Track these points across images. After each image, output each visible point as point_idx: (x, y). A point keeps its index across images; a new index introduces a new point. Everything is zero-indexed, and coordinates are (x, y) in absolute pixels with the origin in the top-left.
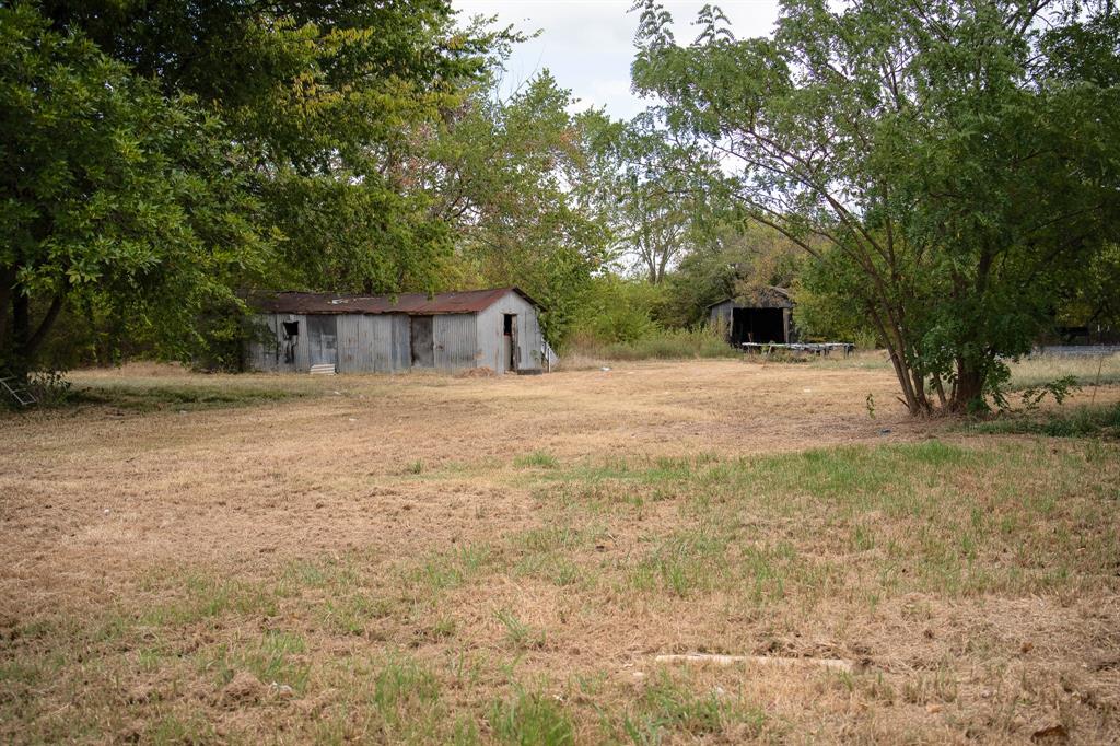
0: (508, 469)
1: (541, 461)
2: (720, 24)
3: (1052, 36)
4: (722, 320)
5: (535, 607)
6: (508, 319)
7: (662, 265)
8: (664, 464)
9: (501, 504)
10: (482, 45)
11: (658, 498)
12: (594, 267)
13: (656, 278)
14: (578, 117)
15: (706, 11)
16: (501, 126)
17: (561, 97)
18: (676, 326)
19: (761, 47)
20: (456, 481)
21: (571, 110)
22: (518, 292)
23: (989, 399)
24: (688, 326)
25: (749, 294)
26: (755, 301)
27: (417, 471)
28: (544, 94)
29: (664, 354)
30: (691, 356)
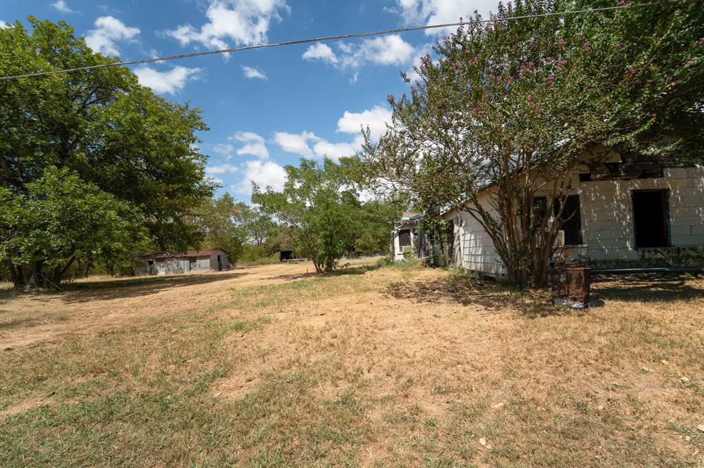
0: (224, 292)
1: (232, 289)
2: (271, 190)
3: (343, 192)
4: (278, 254)
5: (235, 313)
6: (219, 257)
7: (261, 241)
8: (262, 287)
9: (224, 298)
10: (212, 188)
11: (260, 293)
12: (243, 242)
13: (260, 244)
14: (237, 204)
15: (268, 187)
16: (215, 206)
17: (232, 199)
18: (266, 256)
19: (281, 195)
20: (211, 295)
21: (235, 203)
22: (221, 249)
23: (333, 269)
24: (268, 256)
25: (284, 247)
26: (285, 249)
27: (200, 294)
28: (227, 199)
29: (263, 264)
30: (269, 264)
